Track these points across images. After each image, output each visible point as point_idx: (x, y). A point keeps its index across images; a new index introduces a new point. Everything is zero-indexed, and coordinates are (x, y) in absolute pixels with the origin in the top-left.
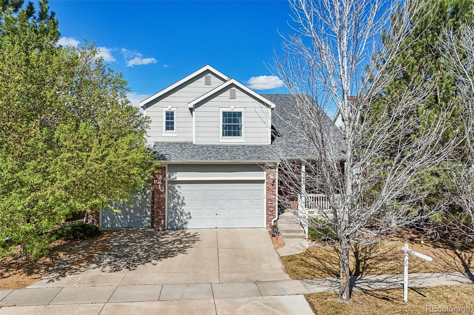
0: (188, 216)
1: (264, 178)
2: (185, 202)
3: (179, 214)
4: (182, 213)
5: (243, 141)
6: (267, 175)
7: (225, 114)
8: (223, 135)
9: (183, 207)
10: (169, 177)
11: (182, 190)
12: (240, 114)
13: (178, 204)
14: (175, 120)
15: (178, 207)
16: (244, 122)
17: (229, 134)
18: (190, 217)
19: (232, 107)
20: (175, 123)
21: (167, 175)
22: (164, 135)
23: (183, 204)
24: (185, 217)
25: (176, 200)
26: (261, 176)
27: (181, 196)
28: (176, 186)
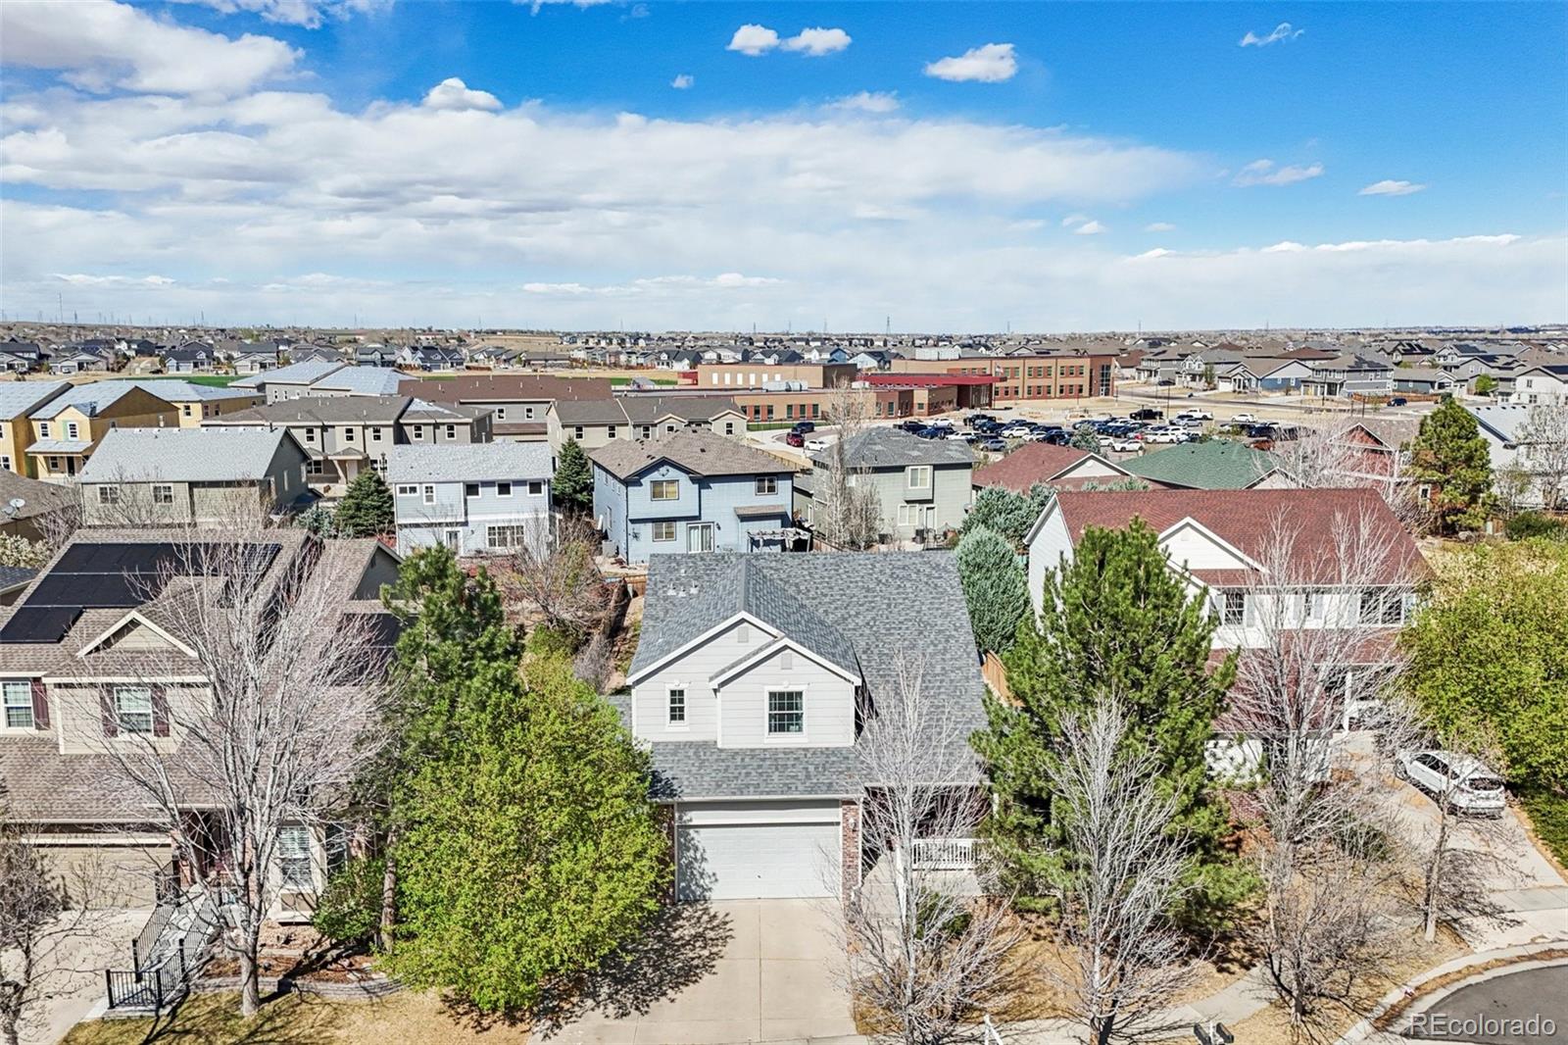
0: (713, 879)
1: (840, 819)
2: (705, 856)
3: (698, 877)
4: (702, 874)
5: (806, 740)
6: (844, 814)
7: (772, 695)
8: (770, 731)
9: (704, 865)
10: (681, 818)
11: (700, 838)
12: (800, 694)
13: (695, 859)
14: (686, 704)
15: (696, 865)
16: (807, 708)
17: (781, 728)
18: (716, 880)
19: (786, 683)
20: (685, 710)
21: (677, 815)
22: (668, 729)
23: (704, 859)
24: (707, 881)
25: (691, 853)
26: (835, 814)
27: (700, 847)
28: (691, 831)
